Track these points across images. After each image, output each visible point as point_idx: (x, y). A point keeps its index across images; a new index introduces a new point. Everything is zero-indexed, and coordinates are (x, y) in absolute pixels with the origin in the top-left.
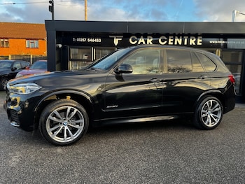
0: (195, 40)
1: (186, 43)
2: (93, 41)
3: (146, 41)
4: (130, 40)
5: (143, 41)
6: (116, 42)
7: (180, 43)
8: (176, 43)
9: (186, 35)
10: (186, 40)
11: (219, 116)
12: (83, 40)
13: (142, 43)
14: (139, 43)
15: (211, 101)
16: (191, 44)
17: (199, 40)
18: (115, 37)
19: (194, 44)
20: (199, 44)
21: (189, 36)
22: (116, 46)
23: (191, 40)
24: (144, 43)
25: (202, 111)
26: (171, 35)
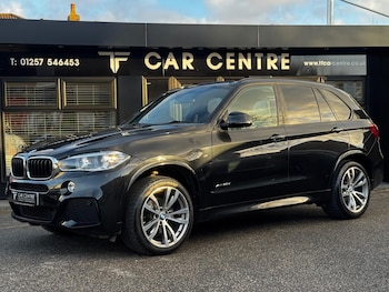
0: (275, 60)
1: (259, 67)
2: (61, 63)
3: (180, 64)
4: (147, 61)
5: (174, 63)
6: (115, 65)
7: (249, 67)
8: (241, 67)
9: (259, 51)
10: (259, 61)
11: (365, 194)
12: (38, 62)
13: (171, 67)
14: (166, 67)
15: (353, 169)
16: (269, 68)
17: (284, 61)
18: (111, 54)
19: (275, 68)
20: (284, 67)
21: (265, 52)
22: (116, 75)
23: (269, 60)
24: (177, 67)
25: (343, 186)
26: (230, 51)
